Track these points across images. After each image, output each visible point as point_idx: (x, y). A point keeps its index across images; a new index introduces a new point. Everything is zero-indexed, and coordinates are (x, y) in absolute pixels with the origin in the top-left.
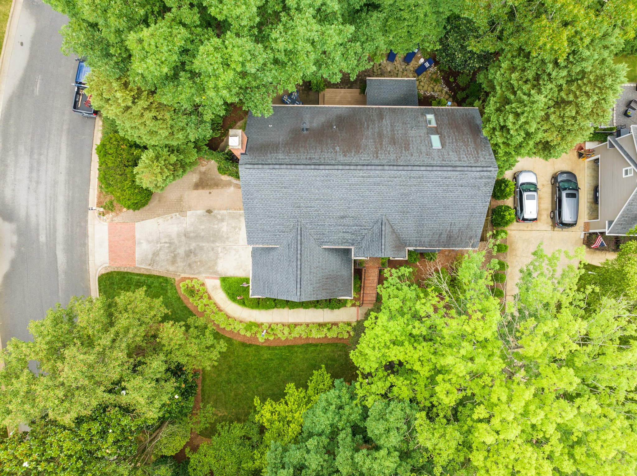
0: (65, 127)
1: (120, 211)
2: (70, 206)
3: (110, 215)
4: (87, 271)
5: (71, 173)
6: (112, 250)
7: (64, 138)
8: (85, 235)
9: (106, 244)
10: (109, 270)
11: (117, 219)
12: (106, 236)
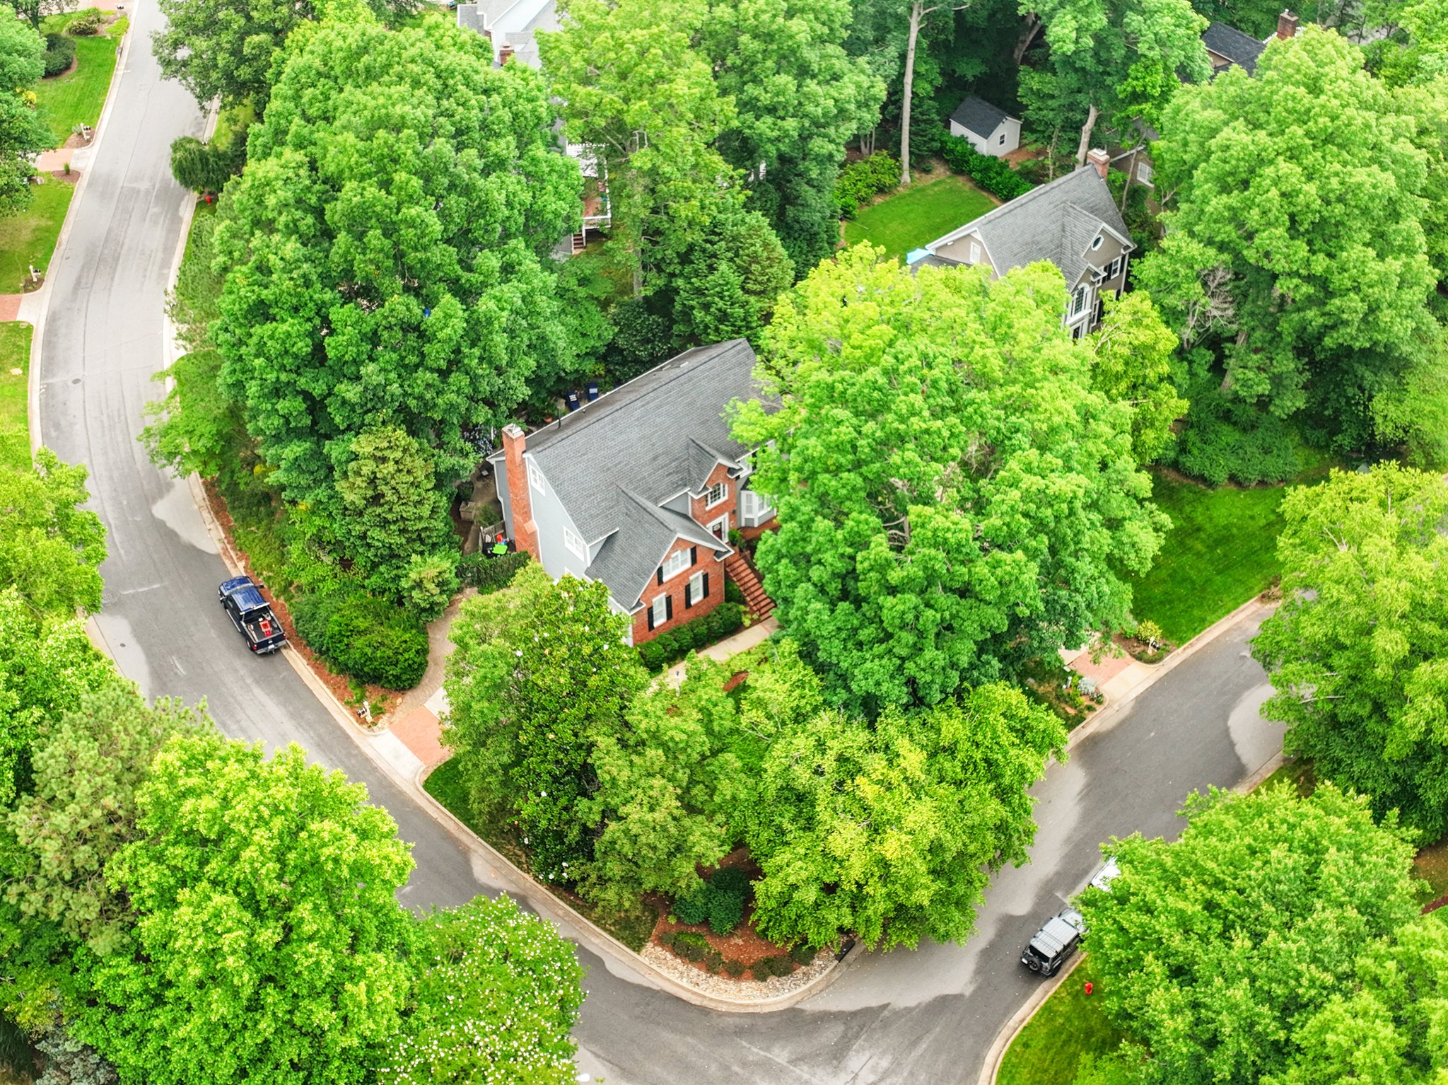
0: (249, 681)
1: (394, 706)
2: (322, 746)
3: (385, 718)
4: (401, 793)
5: (295, 715)
6: (416, 750)
7: (257, 691)
8: (367, 760)
9: (404, 749)
10: (431, 770)
11: (396, 719)
12: (396, 742)
